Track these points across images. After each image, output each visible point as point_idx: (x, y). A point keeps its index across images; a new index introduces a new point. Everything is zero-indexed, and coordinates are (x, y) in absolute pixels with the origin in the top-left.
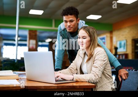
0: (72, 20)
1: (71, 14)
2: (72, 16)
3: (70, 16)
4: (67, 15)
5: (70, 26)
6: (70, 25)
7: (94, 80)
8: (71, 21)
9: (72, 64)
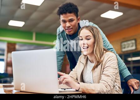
0: (72, 19)
1: (70, 12)
2: (72, 14)
3: (68, 14)
4: (65, 13)
5: (70, 27)
6: (70, 25)
7: (105, 92)
8: (71, 21)
9: (71, 72)
